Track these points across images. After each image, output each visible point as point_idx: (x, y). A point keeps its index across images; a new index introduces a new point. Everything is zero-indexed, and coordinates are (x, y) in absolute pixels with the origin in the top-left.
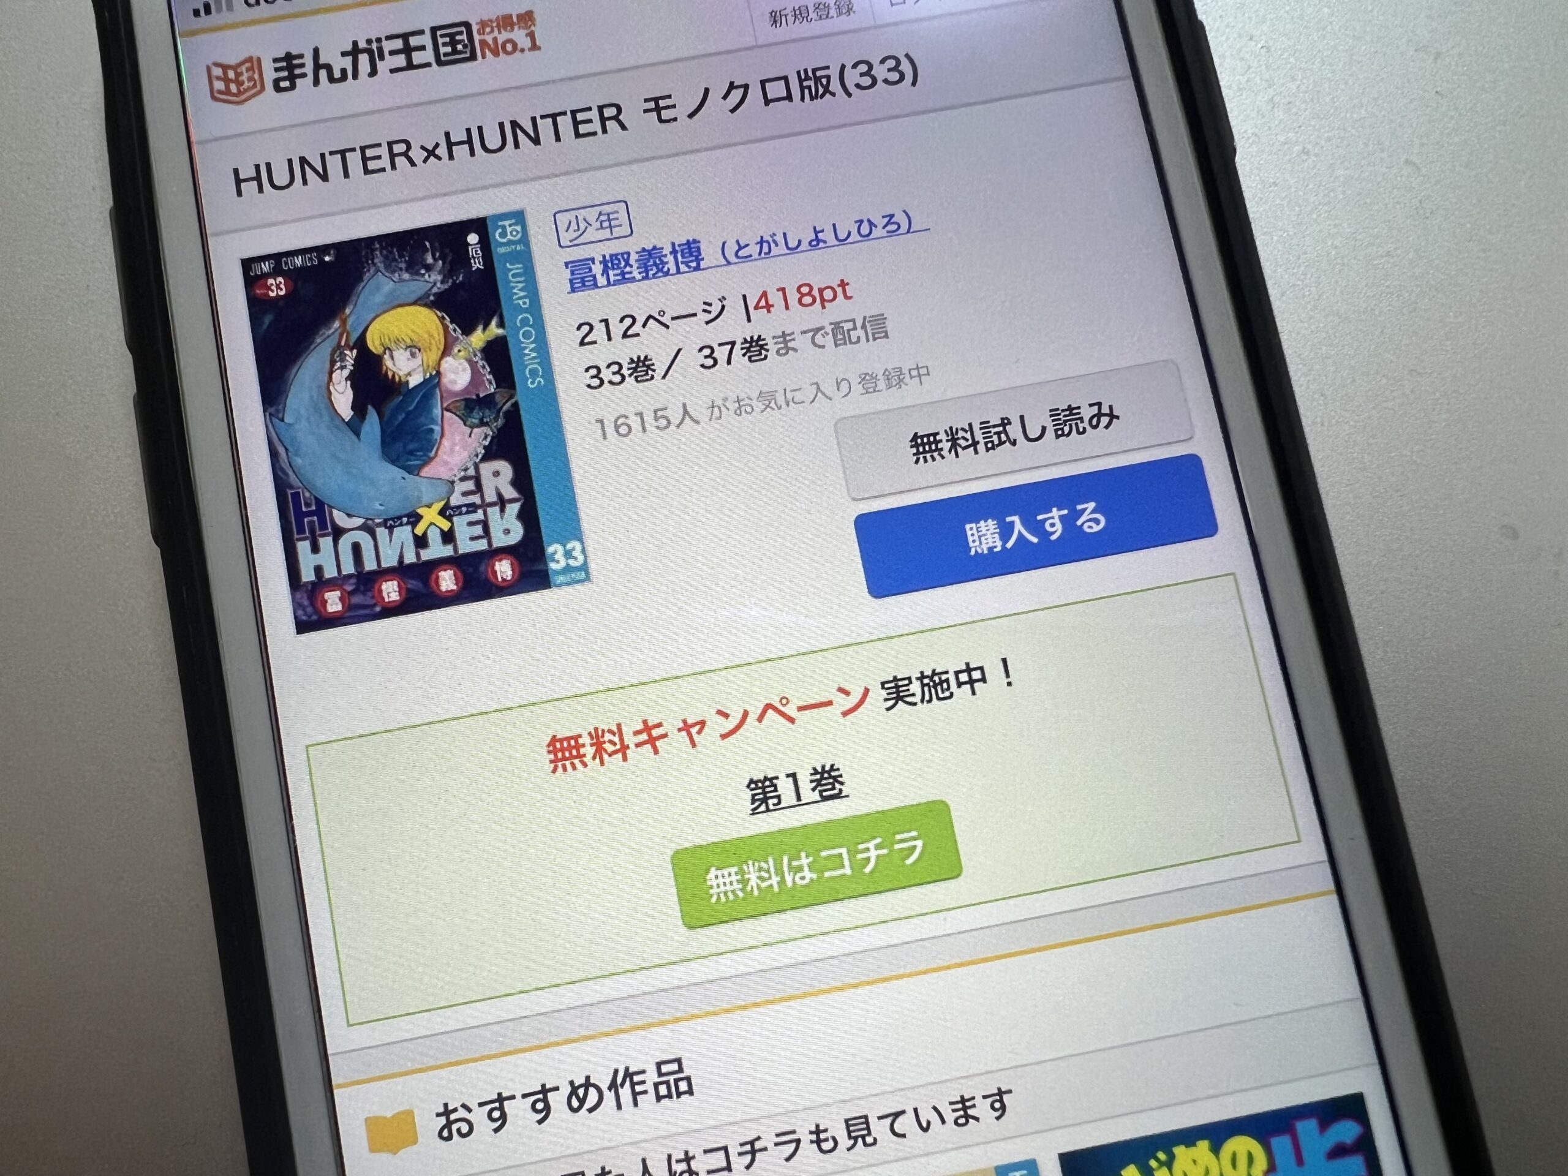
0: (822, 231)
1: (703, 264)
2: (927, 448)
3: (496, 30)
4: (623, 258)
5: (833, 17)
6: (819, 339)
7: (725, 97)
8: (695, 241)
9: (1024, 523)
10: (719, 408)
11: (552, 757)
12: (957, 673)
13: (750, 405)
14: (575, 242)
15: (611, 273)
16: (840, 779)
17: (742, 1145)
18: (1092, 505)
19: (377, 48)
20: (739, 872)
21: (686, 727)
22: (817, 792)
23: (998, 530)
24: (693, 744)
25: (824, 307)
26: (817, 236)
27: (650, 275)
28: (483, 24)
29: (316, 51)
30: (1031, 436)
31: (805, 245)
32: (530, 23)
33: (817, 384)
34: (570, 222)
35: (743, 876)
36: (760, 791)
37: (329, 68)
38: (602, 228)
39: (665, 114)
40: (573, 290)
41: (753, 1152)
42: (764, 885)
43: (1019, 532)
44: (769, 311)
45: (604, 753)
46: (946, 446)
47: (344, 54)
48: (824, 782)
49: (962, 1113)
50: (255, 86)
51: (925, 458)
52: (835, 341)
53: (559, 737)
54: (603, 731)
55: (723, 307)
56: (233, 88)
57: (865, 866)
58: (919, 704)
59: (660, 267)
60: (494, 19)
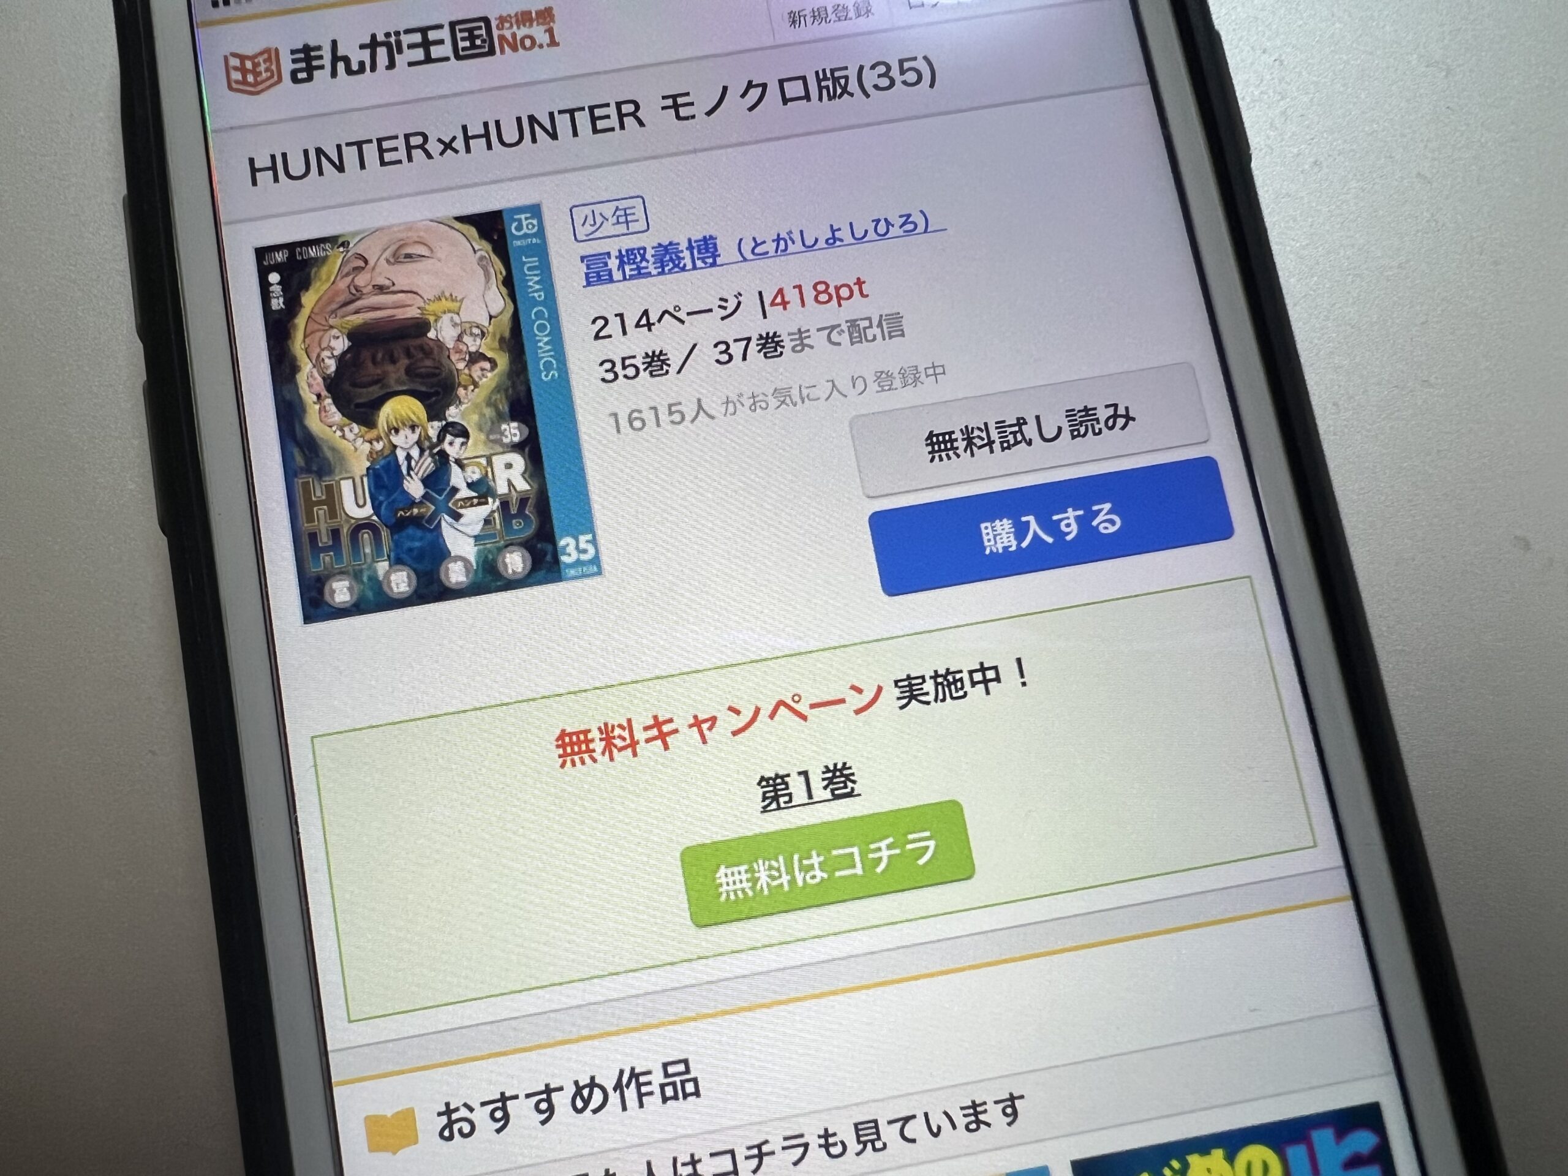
0: (839, 229)
1: (719, 261)
2: (943, 447)
3: (515, 27)
4: (639, 253)
5: (851, 19)
6: (835, 337)
7: (743, 96)
8: (711, 237)
9: (1039, 523)
10: (735, 404)
11: (561, 751)
12: (971, 672)
13: (765, 401)
15: (627, 268)
16: (852, 778)
17: (749, 1148)
18: (1107, 506)
19: (396, 41)
20: (751, 870)
21: (697, 723)
22: (829, 790)
23: (1013, 530)
24: (704, 741)
25: (840, 305)
26: (833, 235)
27: (666, 271)
28: (502, 20)
29: (334, 43)
30: (1048, 436)
31: (822, 244)
32: (548, 19)
33: (832, 380)
34: (586, 217)
35: (753, 874)
36: (771, 788)
37: (346, 60)
38: (618, 223)
39: (683, 112)
40: (589, 284)
41: (761, 1156)
42: (774, 884)
43: (1035, 533)
44: (785, 308)
45: (613, 748)
46: (961, 444)
47: (362, 47)
48: (835, 780)
49: (973, 1118)
50: (272, 76)
51: (940, 456)
52: (851, 339)
53: (569, 730)
54: (613, 727)
55: (739, 303)
56: (250, 78)
57: (876, 866)
58: (933, 703)
59: (677, 262)
60: (513, 15)
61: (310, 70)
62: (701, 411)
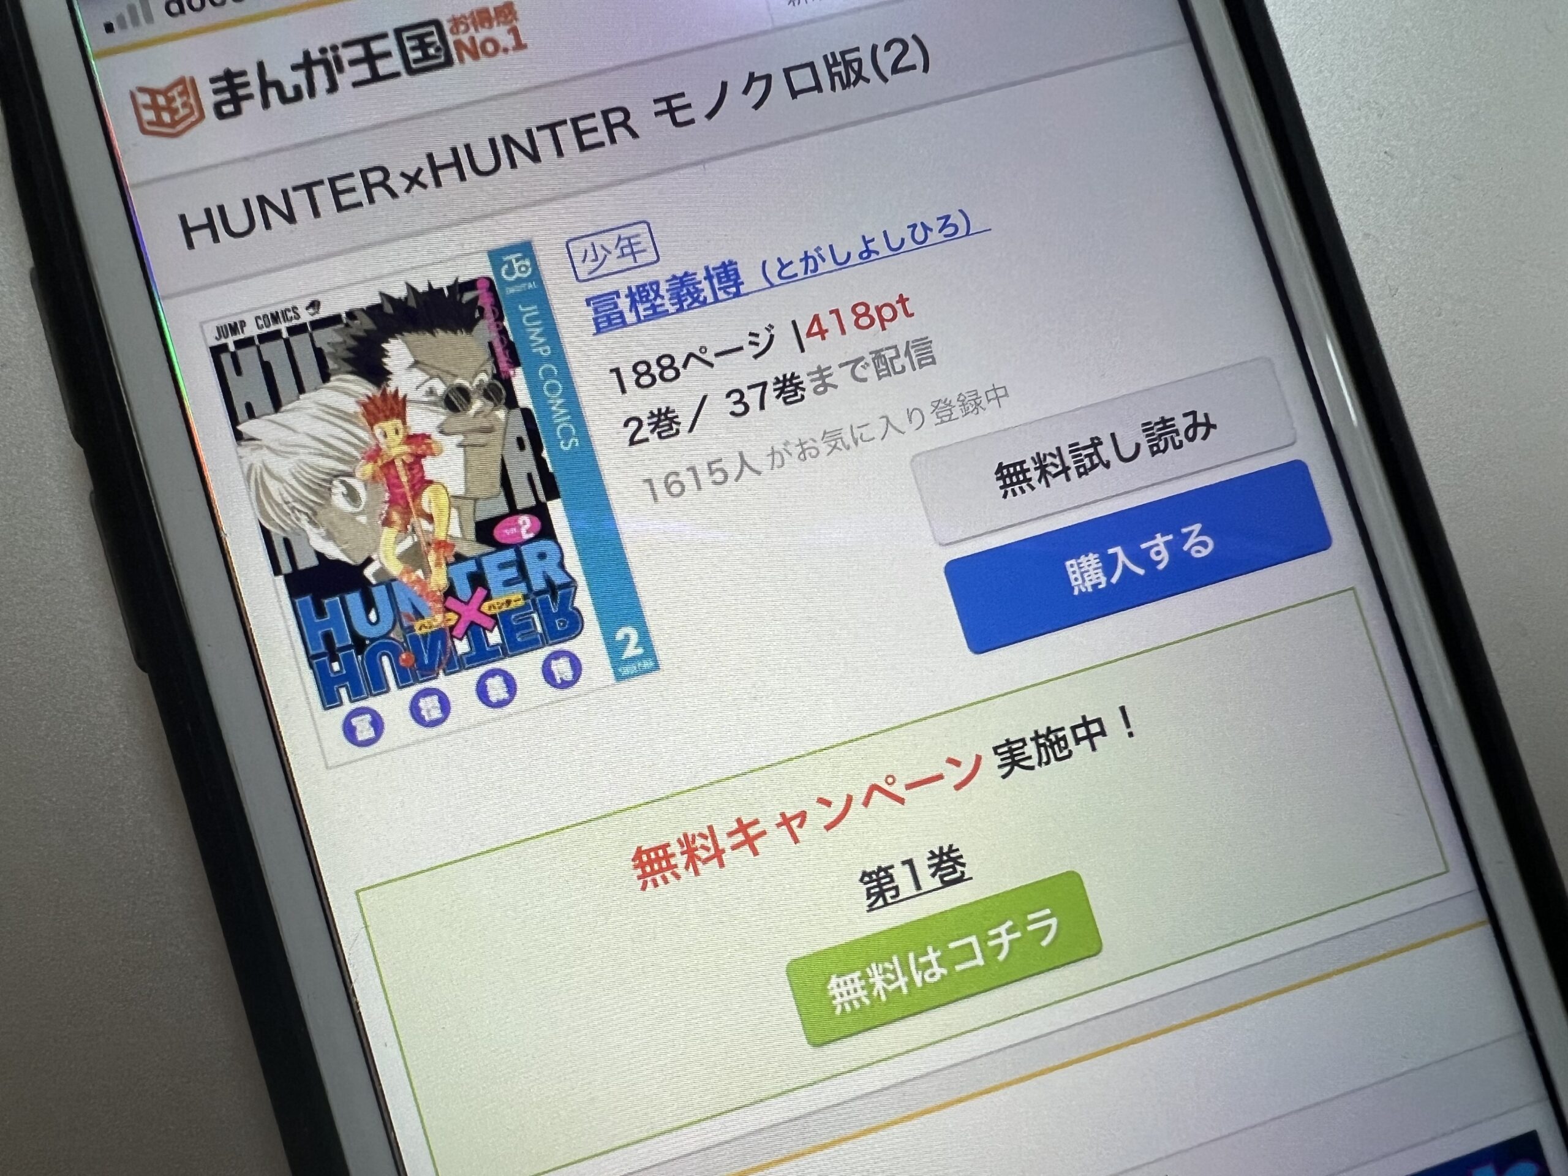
0: (873, 240)
1: (743, 289)
2: (1015, 479)
3: (472, 29)
4: (652, 289)
7: (746, 91)
8: (731, 263)
9: (1127, 554)
10: (781, 454)
11: (639, 872)
12: (1074, 729)
13: (814, 448)
14: (594, 275)
15: (641, 308)
16: (961, 861)
18: (1197, 527)
19: (334, 57)
20: (864, 977)
21: (786, 821)
22: (937, 877)
23: (1100, 565)
24: (796, 841)
25: (884, 328)
26: (867, 247)
27: (685, 307)
28: (456, 22)
29: (261, 66)
30: (1126, 455)
31: (855, 259)
32: (510, 17)
33: (887, 416)
34: (586, 251)
35: (867, 982)
36: (875, 883)
37: (278, 85)
38: (623, 255)
39: (680, 116)
40: (599, 331)
42: (891, 988)
43: (1125, 567)
44: (823, 338)
45: (697, 861)
46: (1034, 475)
47: (295, 68)
48: (944, 865)
50: (192, 113)
51: (1013, 490)
53: (643, 849)
54: (694, 836)
55: (772, 337)
56: (166, 117)
57: (998, 954)
58: (1037, 767)
59: (696, 295)
60: (467, 15)
62: (746, 469)
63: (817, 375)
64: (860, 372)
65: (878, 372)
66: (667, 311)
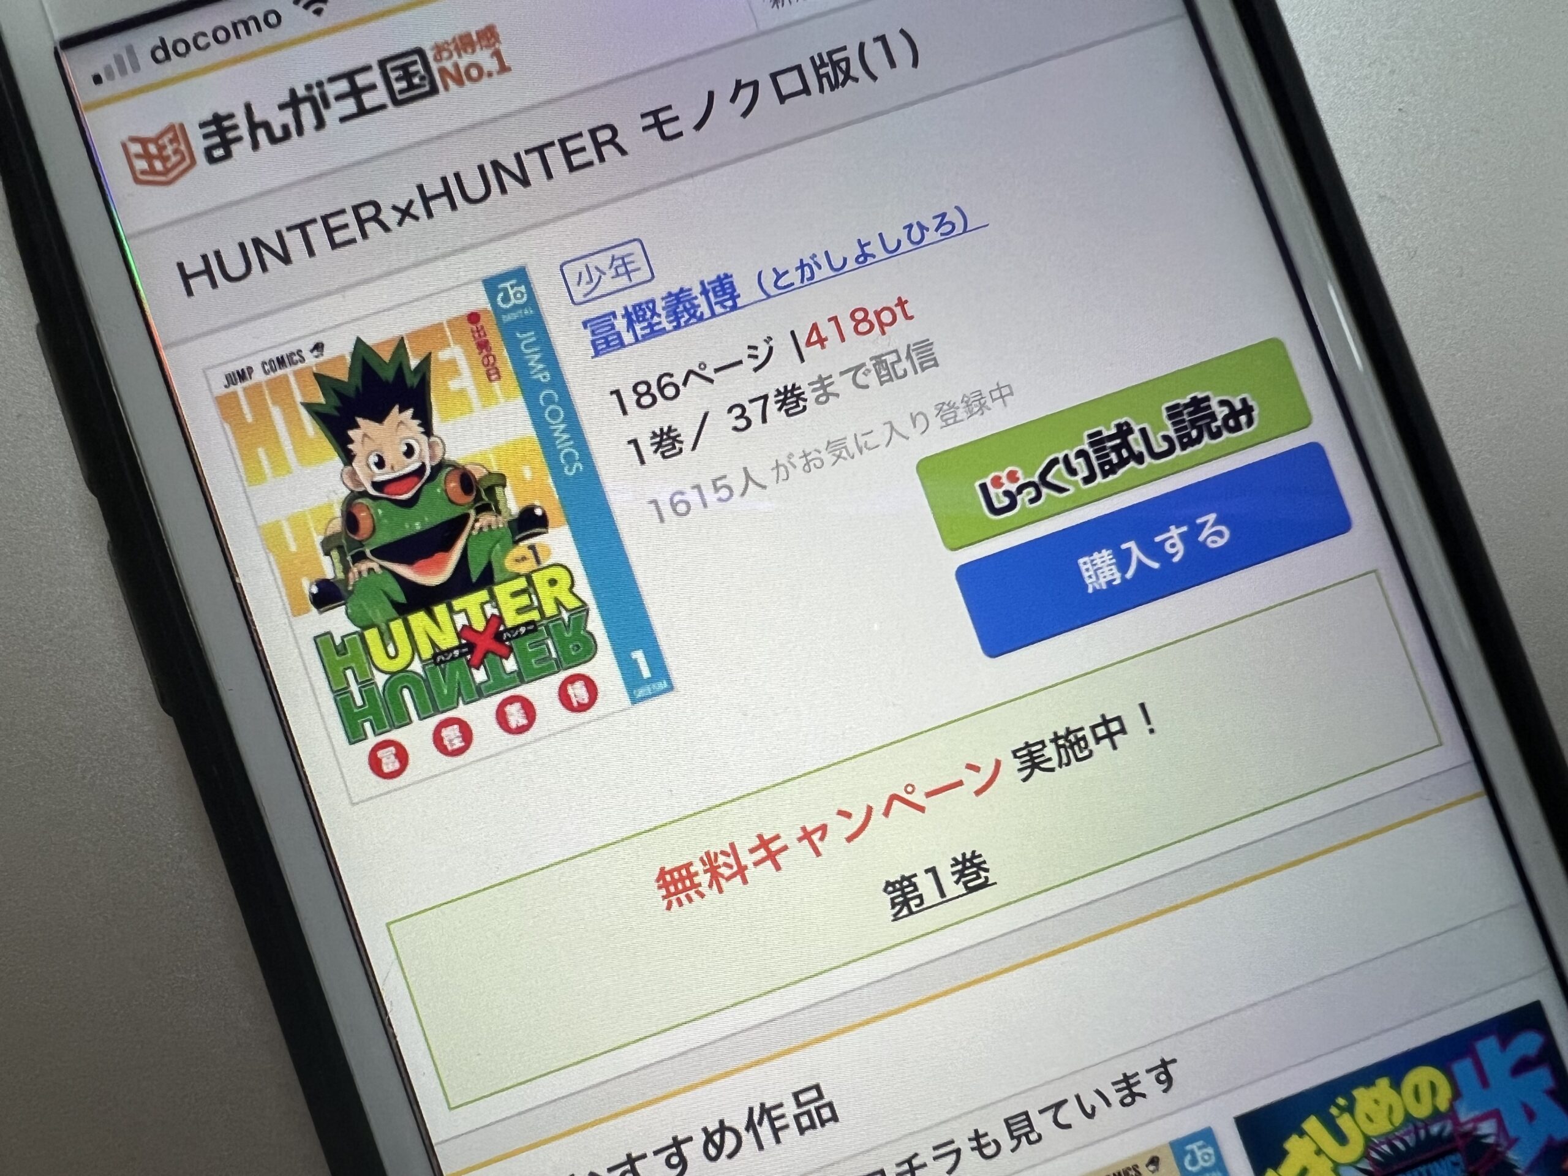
0: (869, 244)
1: (740, 302)
3: (455, 56)
4: (648, 307)
7: (733, 99)
8: (726, 276)
9: (1141, 548)
10: (786, 467)
11: (664, 892)
12: (1093, 728)
13: (819, 458)
14: (589, 297)
15: (638, 327)
16: (984, 866)
18: (1212, 517)
19: (320, 93)
21: (807, 835)
22: (961, 883)
23: (1114, 561)
24: (818, 853)
25: (883, 333)
26: (863, 251)
27: (683, 324)
28: (439, 49)
29: (248, 108)
31: (851, 264)
32: (493, 40)
33: (890, 423)
34: (580, 274)
36: (899, 893)
37: (266, 126)
38: (618, 275)
39: (668, 129)
40: (597, 354)
43: (1140, 562)
44: (823, 347)
45: (720, 879)
47: (282, 107)
48: (967, 872)
50: (183, 159)
53: (667, 868)
54: (716, 854)
55: (771, 349)
56: (158, 165)
58: (1058, 769)
59: (692, 311)
60: (449, 39)
61: (226, 144)
62: (750, 483)
63: (818, 385)
64: (861, 379)
65: (880, 377)
66: (664, 328)
